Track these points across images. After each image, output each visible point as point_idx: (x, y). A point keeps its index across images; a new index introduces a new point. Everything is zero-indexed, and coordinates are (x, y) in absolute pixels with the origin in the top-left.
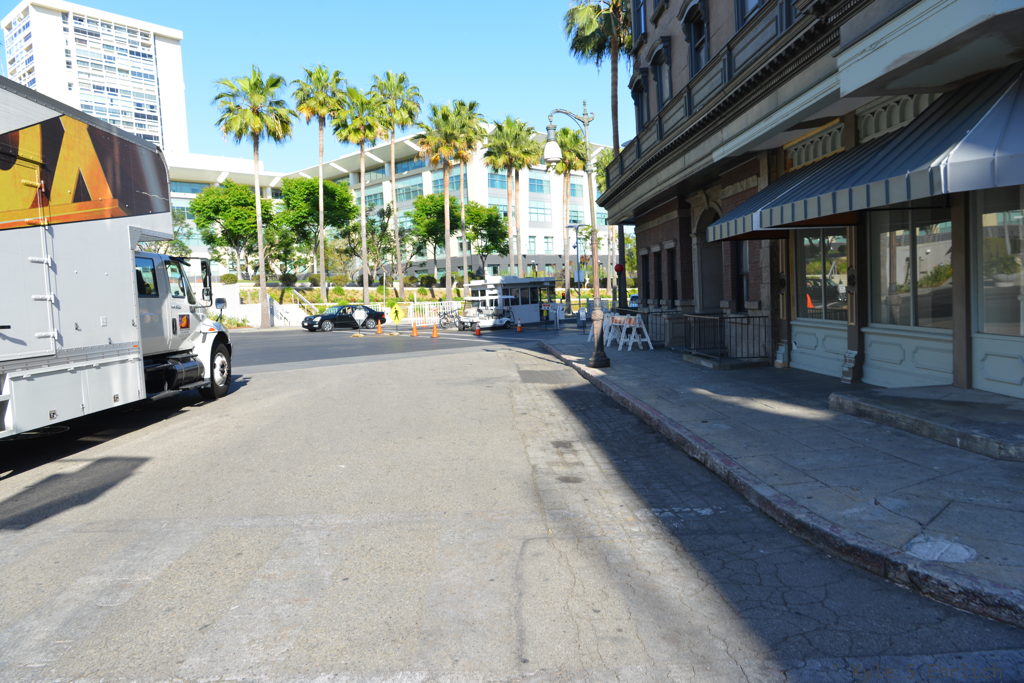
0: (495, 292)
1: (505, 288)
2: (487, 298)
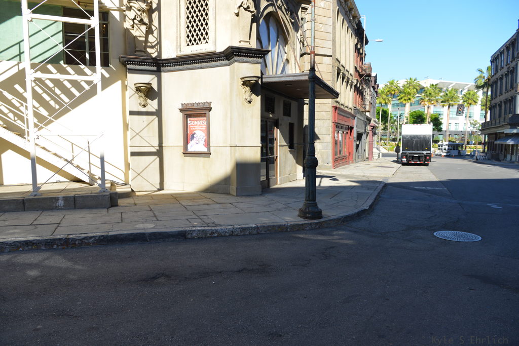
0: (446, 146)
2: (443, 148)
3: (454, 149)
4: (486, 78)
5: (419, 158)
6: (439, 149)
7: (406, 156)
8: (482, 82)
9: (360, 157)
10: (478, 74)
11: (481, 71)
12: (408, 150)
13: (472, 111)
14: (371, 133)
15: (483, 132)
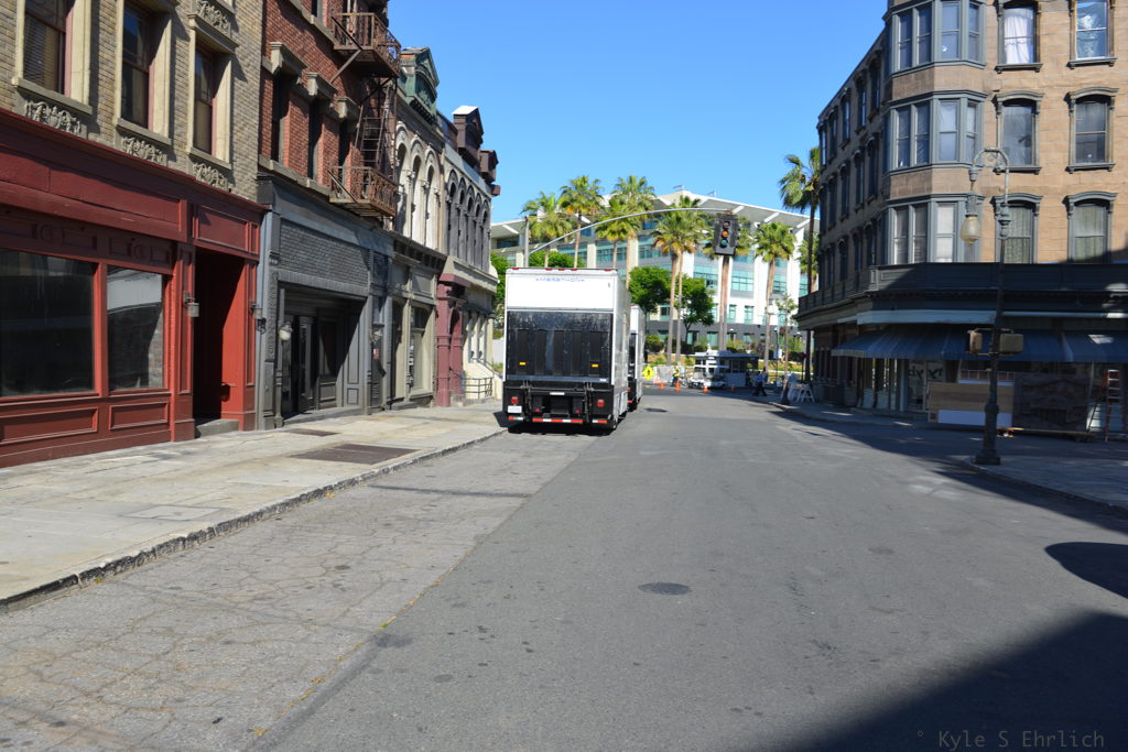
0: (714, 362)
1: (721, 360)
2: (707, 367)
3: (734, 372)
4: (807, 180)
5: (567, 403)
6: (697, 370)
7: (523, 394)
8: (798, 190)
9: (353, 394)
10: (789, 168)
11: (797, 162)
12: (529, 370)
13: (782, 279)
14: (444, 308)
15: (804, 323)
